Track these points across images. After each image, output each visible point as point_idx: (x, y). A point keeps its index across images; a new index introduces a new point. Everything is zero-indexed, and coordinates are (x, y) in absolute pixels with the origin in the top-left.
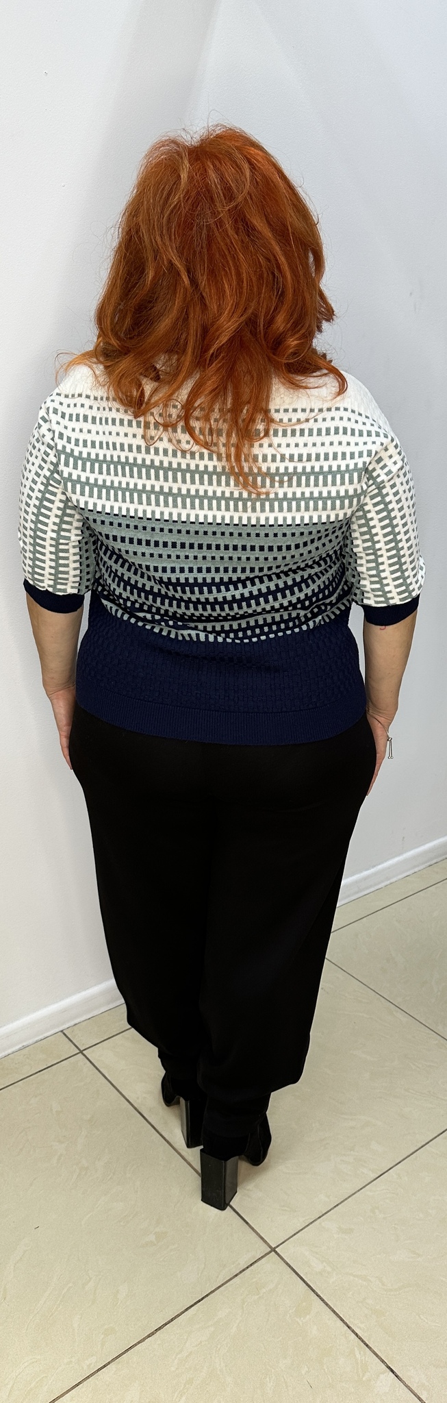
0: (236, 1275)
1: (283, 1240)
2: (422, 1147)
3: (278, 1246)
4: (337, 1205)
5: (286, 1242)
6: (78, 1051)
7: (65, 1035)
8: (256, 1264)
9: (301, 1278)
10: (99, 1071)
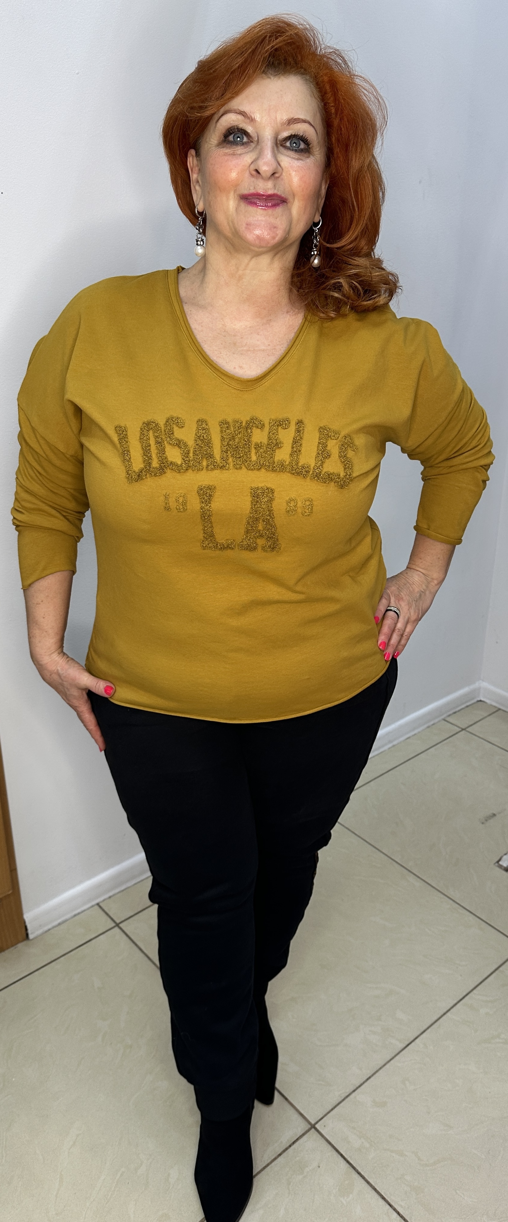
0: (280, 1155)
1: (322, 1116)
2: (444, 1014)
3: (317, 1123)
4: (370, 1078)
5: (325, 1118)
6: (114, 925)
7: (100, 907)
8: (297, 1143)
9: (342, 1155)
10: (136, 945)
